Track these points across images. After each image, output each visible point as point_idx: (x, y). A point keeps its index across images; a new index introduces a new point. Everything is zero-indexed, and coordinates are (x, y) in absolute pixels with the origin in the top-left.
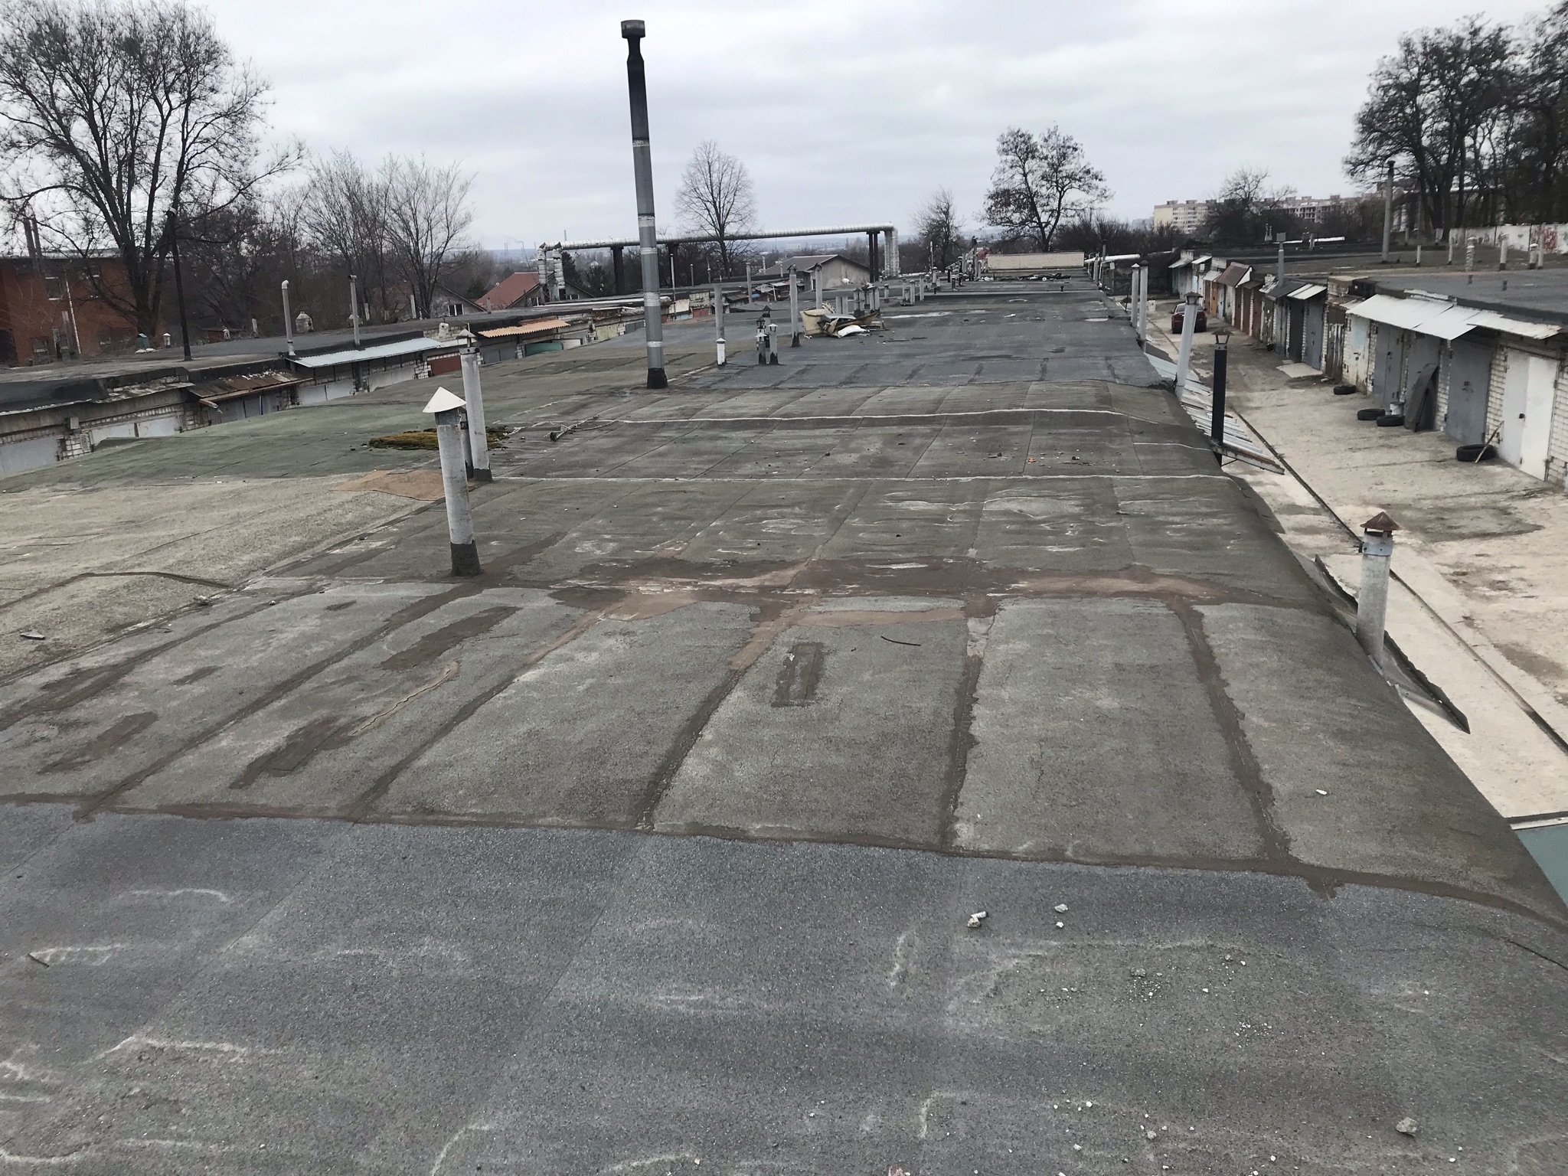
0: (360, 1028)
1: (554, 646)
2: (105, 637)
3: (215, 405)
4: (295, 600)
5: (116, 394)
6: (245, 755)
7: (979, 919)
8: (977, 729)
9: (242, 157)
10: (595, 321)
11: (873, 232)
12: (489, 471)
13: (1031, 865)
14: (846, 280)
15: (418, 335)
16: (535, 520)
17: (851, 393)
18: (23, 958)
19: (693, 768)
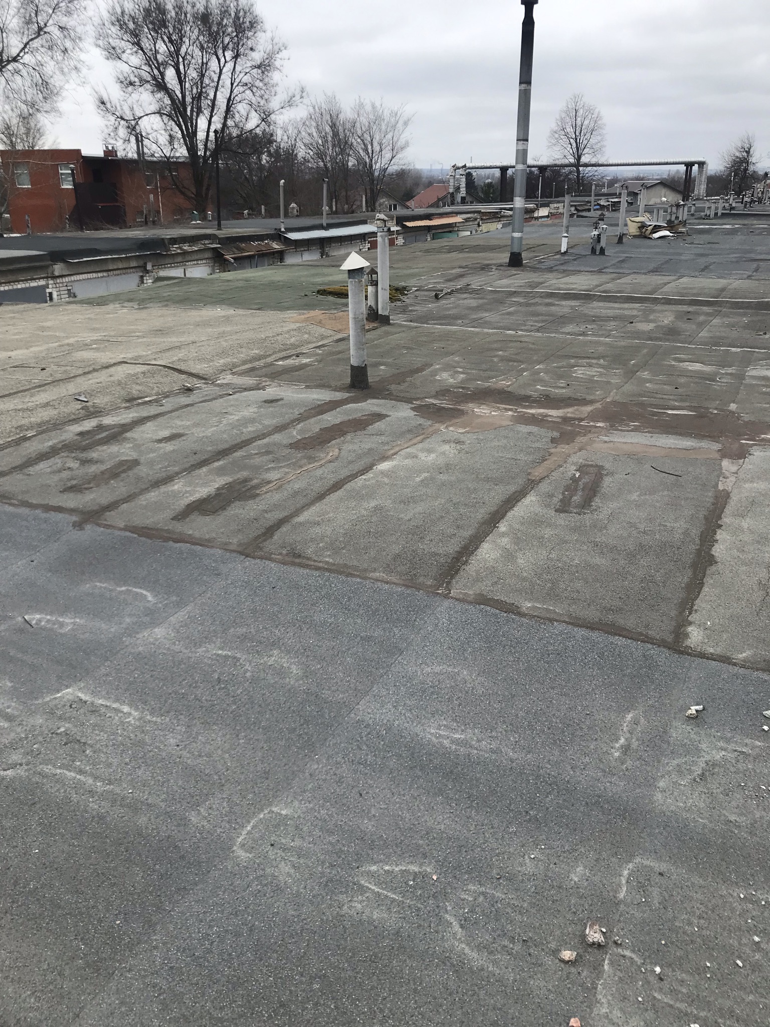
0: (215, 713)
1: (406, 446)
2: (124, 405)
3: (232, 260)
4: (246, 393)
5: (175, 249)
6: (187, 497)
7: (697, 711)
8: (718, 551)
9: (266, 97)
10: (482, 219)
11: (689, 165)
12: (388, 317)
13: (747, 672)
14: (664, 199)
15: (364, 222)
16: (413, 354)
17: (657, 279)
18: (20, 619)
19: (488, 552)
